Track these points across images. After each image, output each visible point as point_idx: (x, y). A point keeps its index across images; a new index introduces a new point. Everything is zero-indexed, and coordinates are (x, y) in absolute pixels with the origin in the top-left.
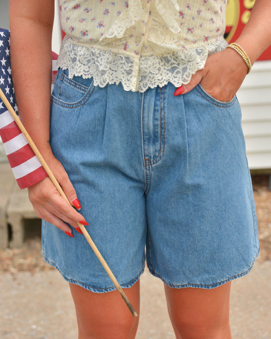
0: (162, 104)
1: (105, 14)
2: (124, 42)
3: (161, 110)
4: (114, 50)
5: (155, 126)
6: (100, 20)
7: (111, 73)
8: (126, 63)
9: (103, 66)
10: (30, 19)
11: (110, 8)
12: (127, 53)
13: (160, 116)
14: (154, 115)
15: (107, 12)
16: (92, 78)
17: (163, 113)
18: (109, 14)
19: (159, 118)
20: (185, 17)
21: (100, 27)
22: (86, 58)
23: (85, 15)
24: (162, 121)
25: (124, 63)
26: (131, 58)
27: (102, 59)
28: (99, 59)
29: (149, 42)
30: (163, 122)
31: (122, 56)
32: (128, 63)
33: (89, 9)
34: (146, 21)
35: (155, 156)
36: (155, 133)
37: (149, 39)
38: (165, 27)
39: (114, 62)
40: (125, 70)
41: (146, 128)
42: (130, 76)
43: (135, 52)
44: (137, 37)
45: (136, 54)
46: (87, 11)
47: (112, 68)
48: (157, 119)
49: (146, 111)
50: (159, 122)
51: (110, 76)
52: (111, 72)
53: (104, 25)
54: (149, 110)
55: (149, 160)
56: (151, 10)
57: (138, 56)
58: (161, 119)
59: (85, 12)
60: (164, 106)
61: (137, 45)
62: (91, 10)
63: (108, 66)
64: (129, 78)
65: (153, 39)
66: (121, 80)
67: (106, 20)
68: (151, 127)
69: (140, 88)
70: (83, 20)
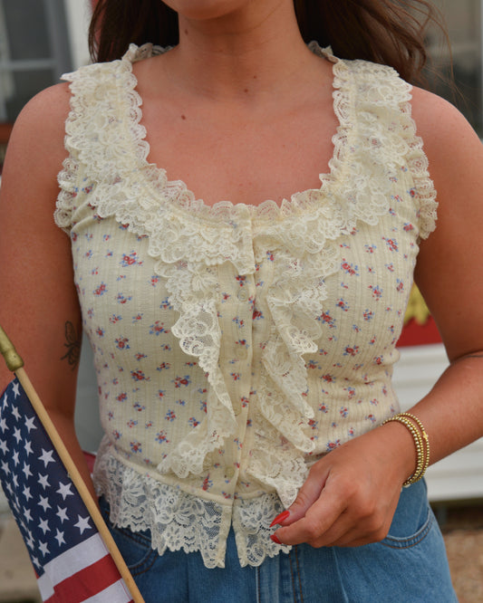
0: (295, 563)
1: (168, 418)
2: (203, 475)
3: (294, 575)
4: (184, 487)
6: (160, 430)
7: (175, 529)
8: (207, 515)
9: (161, 515)
11: (177, 409)
12: (210, 496)
13: (294, 587)
14: (281, 586)
15: (171, 416)
16: (149, 531)
17: (297, 581)
18: (175, 420)
19: (291, 591)
20: (317, 426)
21: (160, 442)
22: (136, 493)
23: (135, 416)
24: (297, 595)
25: (204, 515)
26: (217, 505)
27: (161, 500)
28: (156, 501)
29: (249, 475)
30: (299, 598)
31: (199, 501)
32: (211, 515)
33: (141, 404)
34: (241, 440)
37: (250, 471)
39: (182, 508)
40: (205, 528)
42: (215, 538)
43: (224, 494)
44: (226, 468)
45: (227, 497)
46: (137, 408)
47: (178, 521)
48: (288, 595)
49: (266, 581)
51: (173, 535)
52: (176, 527)
53: (167, 439)
54: (270, 578)
56: (251, 418)
57: (230, 501)
58: (296, 593)
59: (134, 409)
60: (298, 568)
61: (228, 482)
62: (144, 408)
63: (171, 516)
64: (214, 544)
66: (200, 546)
67: (171, 429)
69: (251, 558)
70: (132, 424)
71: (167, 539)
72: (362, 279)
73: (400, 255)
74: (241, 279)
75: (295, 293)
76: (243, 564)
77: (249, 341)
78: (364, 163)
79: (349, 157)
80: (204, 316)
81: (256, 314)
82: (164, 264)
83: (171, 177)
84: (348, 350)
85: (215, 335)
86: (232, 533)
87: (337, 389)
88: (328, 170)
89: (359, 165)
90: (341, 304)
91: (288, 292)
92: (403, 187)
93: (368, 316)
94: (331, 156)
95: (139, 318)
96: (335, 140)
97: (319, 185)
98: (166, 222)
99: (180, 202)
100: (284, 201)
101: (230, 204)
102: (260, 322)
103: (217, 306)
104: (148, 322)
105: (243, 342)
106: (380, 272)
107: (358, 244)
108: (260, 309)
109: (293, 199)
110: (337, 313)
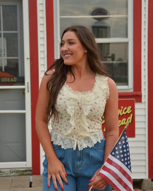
2: (73, 135)
4: (69, 138)
5: (80, 155)
6: (65, 128)
10: (42, 120)
11: (68, 124)
12: (73, 139)
15: (67, 126)
16: (61, 145)
21: (65, 130)
23: (60, 125)
28: (64, 141)
29: (80, 135)
34: (79, 129)
35: (80, 166)
36: (80, 157)
38: (85, 130)
41: (77, 156)
43: (76, 138)
44: (76, 134)
47: (69, 143)
48: (81, 153)
50: (82, 154)
52: (68, 145)
55: (78, 167)
57: (77, 140)
58: (82, 153)
61: (76, 136)
62: (62, 124)
65: (81, 134)
67: (67, 128)
68: (79, 156)
69: (81, 149)
70: (60, 127)
71: (67, 147)
72: (98, 105)
73: (104, 102)
74: (78, 103)
75: (87, 106)
76: (79, 150)
77: (79, 113)
78: (99, 87)
79: (97, 86)
80: (72, 108)
81: (80, 109)
82: (66, 99)
83: (69, 87)
84: (94, 116)
85: (73, 111)
86: (77, 145)
87: (93, 122)
88: (93, 88)
89: (98, 88)
90: (94, 109)
91: (86, 106)
92: (105, 92)
93: (98, 111)
94: (94, 86)
95: (62, 108)
96: (95, 83)
97: (92, 90)
98: (68, 93)
99: (70, 90)
100: (86, 92)
101: (78, 92)
102: (81, 110)
103: (74, 107)
104: (63, 109)
105: (78, 113)
106: (100, 104)
107: (98, 100)
108: (81, 108)
109: (88, 91)
110: (93, 110)
